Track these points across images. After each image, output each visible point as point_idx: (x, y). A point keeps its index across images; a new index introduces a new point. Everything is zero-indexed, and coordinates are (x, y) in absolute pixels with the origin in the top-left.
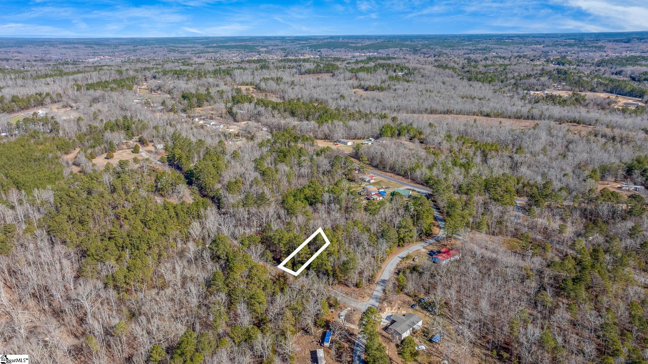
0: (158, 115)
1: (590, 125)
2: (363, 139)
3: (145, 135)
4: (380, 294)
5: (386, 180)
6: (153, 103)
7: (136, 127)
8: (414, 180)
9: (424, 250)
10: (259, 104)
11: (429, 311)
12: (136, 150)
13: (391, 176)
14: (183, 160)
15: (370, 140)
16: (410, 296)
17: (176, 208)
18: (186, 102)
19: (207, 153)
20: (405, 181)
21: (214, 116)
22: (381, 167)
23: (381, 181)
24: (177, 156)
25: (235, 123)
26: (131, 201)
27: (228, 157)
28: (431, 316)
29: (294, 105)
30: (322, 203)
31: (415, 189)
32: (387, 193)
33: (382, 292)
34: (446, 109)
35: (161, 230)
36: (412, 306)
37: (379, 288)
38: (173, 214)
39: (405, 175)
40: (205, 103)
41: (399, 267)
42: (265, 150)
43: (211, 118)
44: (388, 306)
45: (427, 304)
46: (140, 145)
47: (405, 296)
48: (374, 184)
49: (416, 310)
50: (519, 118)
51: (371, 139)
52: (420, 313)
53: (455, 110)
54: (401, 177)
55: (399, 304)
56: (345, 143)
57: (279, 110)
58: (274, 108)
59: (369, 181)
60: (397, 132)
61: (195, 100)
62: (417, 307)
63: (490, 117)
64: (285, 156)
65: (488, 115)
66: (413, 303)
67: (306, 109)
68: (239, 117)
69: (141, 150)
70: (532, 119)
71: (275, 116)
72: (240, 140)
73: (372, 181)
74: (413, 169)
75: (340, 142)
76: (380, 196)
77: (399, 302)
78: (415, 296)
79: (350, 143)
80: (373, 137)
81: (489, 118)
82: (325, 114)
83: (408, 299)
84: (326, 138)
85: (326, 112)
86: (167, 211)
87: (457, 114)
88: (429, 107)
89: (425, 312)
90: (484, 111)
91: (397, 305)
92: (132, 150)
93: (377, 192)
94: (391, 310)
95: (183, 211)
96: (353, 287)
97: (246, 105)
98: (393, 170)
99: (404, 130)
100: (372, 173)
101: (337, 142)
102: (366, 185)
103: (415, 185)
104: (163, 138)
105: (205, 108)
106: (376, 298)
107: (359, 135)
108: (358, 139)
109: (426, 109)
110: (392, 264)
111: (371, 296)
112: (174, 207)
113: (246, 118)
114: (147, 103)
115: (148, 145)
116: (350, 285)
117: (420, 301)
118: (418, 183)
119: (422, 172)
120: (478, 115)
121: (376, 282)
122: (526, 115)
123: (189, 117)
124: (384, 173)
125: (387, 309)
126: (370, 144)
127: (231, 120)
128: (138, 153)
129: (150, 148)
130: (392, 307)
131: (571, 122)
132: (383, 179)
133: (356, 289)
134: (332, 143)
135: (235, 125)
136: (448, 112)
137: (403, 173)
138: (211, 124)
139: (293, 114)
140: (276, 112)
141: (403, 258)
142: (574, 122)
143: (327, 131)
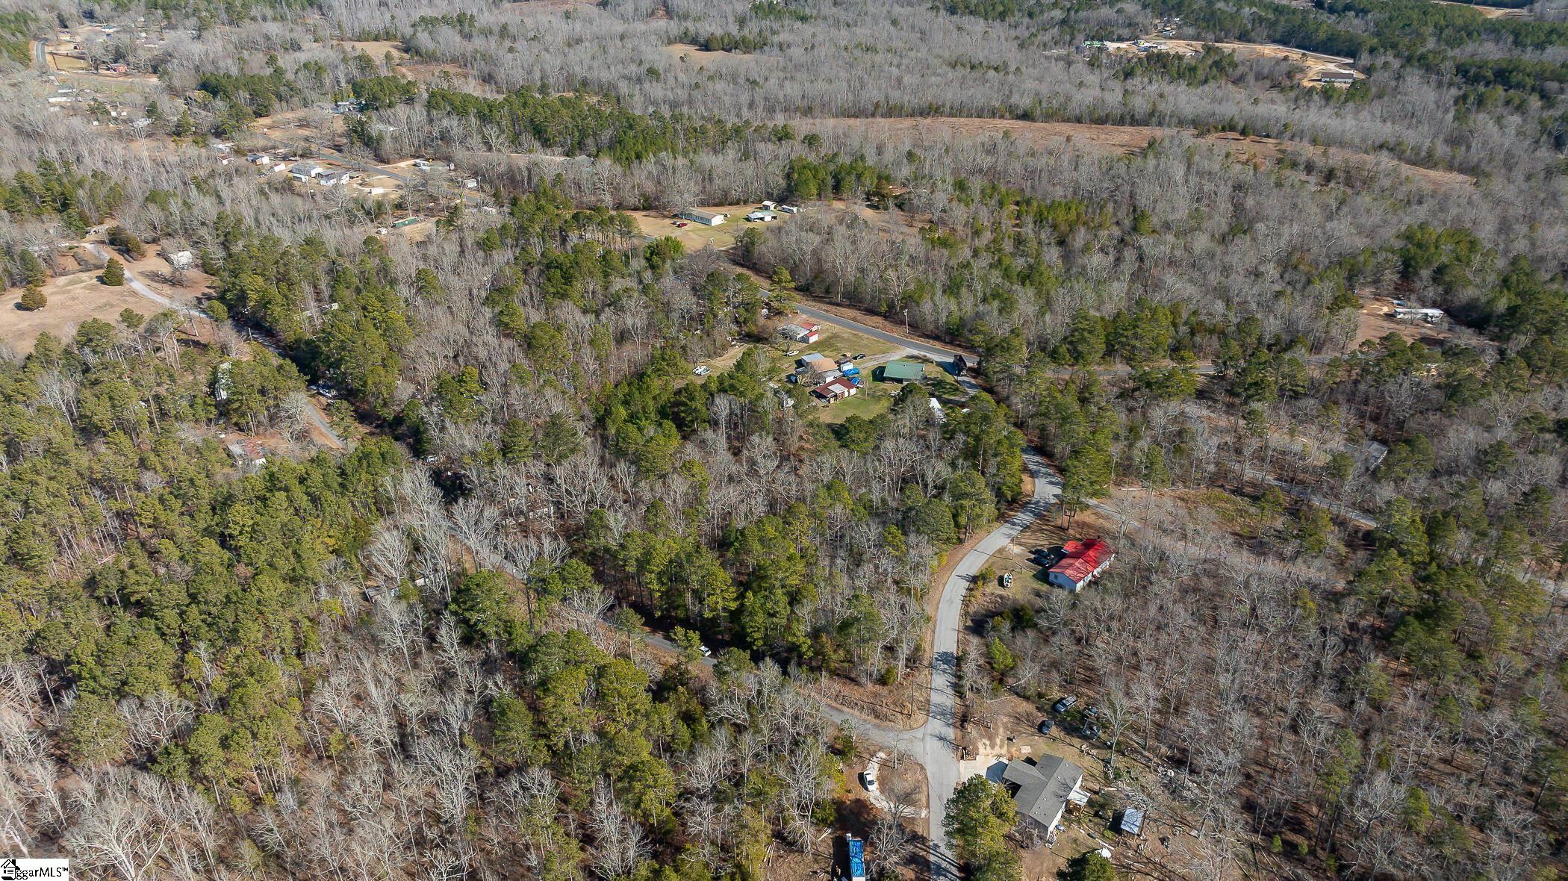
0: (143, 148)
1: (1268, 136)
2: (746, 202)
3: (125, 221)
4: (945, 699)
5: (846, 332)
6: (115, 107)
7: (92, 196)
8: (917, 329)
9: (1017, 549)
10: (437, 107)
11: (1085, 738)
12: (111, 277)
13: (855, 319)
14: (277, 310)
15: (767, 208)
16: (1027, 698)
17: (309, 482)
18: (219, 103)
19: (336, 276)
20: (898, 332)
21: (314, 148)
22: (818, 290)
23: (835, 336)
24: (253, 296)
25: (381, 167)
26: (159, 468)
27: (404, 291)
28: (1094, 752)
29: (540, 109)
30: (714, 424)
31: (929, 356)
32: (864, 373)
33: (950, 691)
34: (924, 103)
35: (285, 566)
36: (1041, 728)
37: (941, 680)
38: (303, 501)
39: (891, 314)
40: (277, 105)
41: (971, 610)
42: (502, 256)
43: (306, 154)
44: (982, 736)
45: (1074, 717)
46: (120, 259)
47: (1014, 698)
48: (819, 346)
49: (1054, 739)
50: (1101, 121)
51: (766, 203)
52: (1066, 748)
53: (948, 105)
54: (879, 320)
55: (1006, 728)
56: (706, 221)
57: (498, 124)
58: (484, 118)
59: (805, 340)
60: (830, 181)
61: (244, 95)
62: (1054, 731)
63: (1033, 120)
64: (568, 279)
65: (1026, 116)
66: (1040, 717)
67: (573, 118)
68: (388, 145)
69: (127, 274)
70: (1131, 124)
71: (493, 142)
72: (411, 223)
73: (813, 339)
74: (909, 300)
75: (689, 217)
76: (849, 387)
77: (1005, 719)
78: (1040, 695)
79: (718, 220)
80: (770, 197)
81: (1028, 123)
82: (631, 133)
83: (1025, 707)
84: (649, 205)
85: (631, 127)
86: (283, 494)
87: (951, 115)
88: (882, 99)
89: (1076, 741)
90: (1017, 106)
91: (1001, 730)
92: (100, 272)
93: (838, 374)
94: (993, 747)
95: (329, 487)
96: (870, 685)
97: (401, 111)
98: (854, 299)
99: (849, 174)
100: (804, 312)
101: (679, 217)
102: (801, 351)
103: (922, 342)
104: (188, 232)
105: (279, 117)
106: (943, 714)
107: (734, 195)
108: (731, 204)
109: (877, 105)
110: (951, 602)
111: (926, 706)
112: (302, 480)
113: (407, 149)
114: (97, 111)
115: (143, 255)
116: (863, 680)
117: (1054, 708)
118: (928, 336)
119: (938, 307)
120: (1002, 117)
121: (925, 663)
122: (1117, 112)
123: (238, 152)
124: (833, 308)
125: (980, 746)
126: (768, 218)
127: (365, 157)
128: (120, 283)
129: (152, 262)
130: (991, 738)
131: (1223, 129)
132: (837, 329)
133: (883, 691)
134: (668, 221)
135: (382, 172)
136: (932, 110)
137: (884, 308)
138: (313, 173)
139: (542, 136)
140: (492, 131)
141: (974, 580)
142: (1232, 128)
143: (650, 187)
